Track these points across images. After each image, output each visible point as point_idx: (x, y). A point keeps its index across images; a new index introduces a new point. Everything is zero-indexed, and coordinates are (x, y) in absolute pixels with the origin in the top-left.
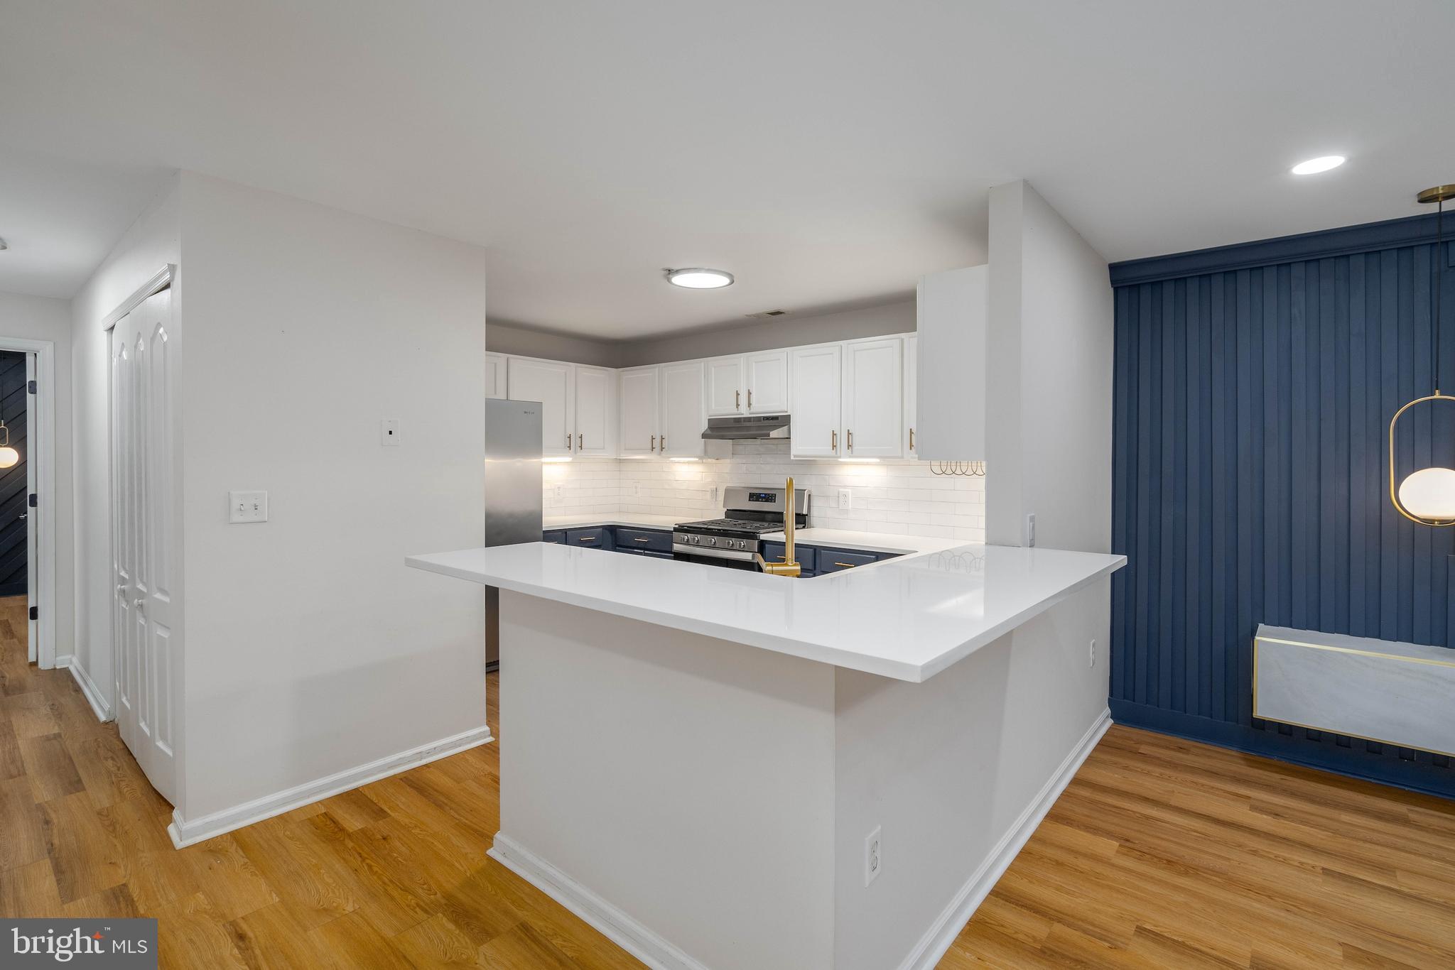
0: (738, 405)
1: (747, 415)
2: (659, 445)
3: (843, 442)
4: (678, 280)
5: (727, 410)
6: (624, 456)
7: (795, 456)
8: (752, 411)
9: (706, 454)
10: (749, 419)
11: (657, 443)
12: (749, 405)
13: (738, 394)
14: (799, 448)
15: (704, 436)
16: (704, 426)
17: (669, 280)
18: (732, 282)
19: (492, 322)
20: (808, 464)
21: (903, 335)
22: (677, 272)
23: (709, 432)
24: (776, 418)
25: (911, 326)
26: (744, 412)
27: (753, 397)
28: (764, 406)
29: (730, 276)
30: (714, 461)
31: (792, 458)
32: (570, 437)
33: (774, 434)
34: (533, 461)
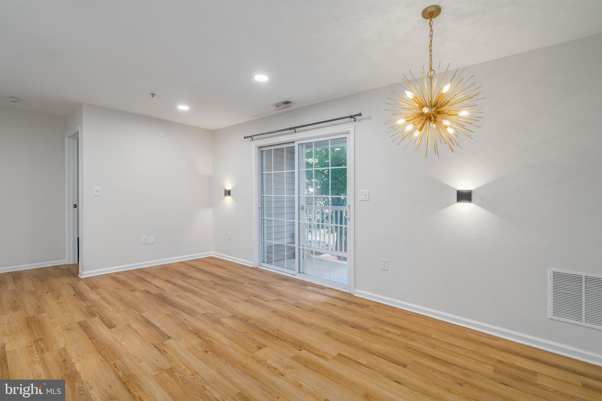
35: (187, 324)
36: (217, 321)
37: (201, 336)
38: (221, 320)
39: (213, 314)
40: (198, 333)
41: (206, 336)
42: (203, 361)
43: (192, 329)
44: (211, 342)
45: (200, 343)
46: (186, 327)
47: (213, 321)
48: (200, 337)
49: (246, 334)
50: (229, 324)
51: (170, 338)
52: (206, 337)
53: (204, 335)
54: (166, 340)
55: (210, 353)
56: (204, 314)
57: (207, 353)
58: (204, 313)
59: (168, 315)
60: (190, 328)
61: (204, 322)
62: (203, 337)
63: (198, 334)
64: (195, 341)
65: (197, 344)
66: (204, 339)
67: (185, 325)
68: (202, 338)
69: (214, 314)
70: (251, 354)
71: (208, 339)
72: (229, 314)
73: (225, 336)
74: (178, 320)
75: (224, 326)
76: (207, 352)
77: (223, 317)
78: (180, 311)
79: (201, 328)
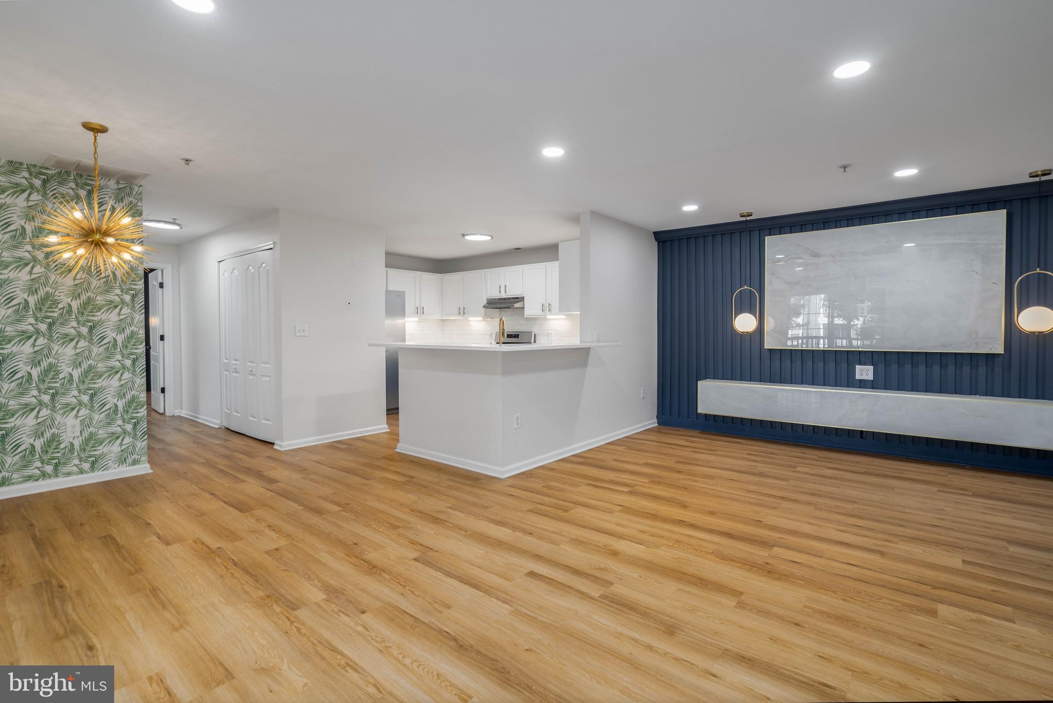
0: (500, 292)
1: (504, 297)
2: (462, 312)
3: (547, 308)
4: (467, 238)
5: (495, 295)
6: (445, 318)
7: (526, 315)
8: (507, 295)
9: (486, 316)
10: (505, 299)
11: (462, 311)
12: (506, 292)
13: (500, 287)
14: (528, 312)
15: (484, 307)
16: (485, 302)
17: (464, 238)
18: (492, 238)
19: (388, 254)
20: (533, 319)
21: (546, 263)
22: (467, 235)
23: (487, 305)
24: (516, 298)
25: (556, 258)
26: (503, 295)
27: (507, 288)
28: (511, 293)
29: (491, 236)
30: (491, 319)
31: (525, 316)
32: (417, 308)
33: (516, 305)
34: (399, 321)
35: (396, 586)
36: (333, 593)
37: (366, 564)
38: (325, 597)
39: (342, 612)
40: (371, 569)
41: (357, 564)
42: (359, 535)
43: (383, 574)
44: (349, 556)
45: (365, 554)
46: (396, 578)
47: (343, 594)
48: (366, 562)
49: (285, 568)
50: (310, 587)
51: (415, 559)
52: (357, 561)
53: (361, 565)
54: (420, 556)
55: (350, 543)
56: (363, 613)
57: (355, 542)
58: (363, 616)
59: (449, 607)
60: (388, 577)
61: (363, 590)
62: (362, 562)
63: (371, 567)
64: (373, 556)
65: (370, 552)
66: (360, 559)
67: (398, 583)
68: (362, 560)
69: (340, 614)
70: (295, 543)
71: (354, 560)
72: (302, 614)
73: (324, 564)
74: (417, 593)
75: (323, 584)
76: (355, 544)
77: (320, 606)
78: (426, 621)
79: (366, 577)
